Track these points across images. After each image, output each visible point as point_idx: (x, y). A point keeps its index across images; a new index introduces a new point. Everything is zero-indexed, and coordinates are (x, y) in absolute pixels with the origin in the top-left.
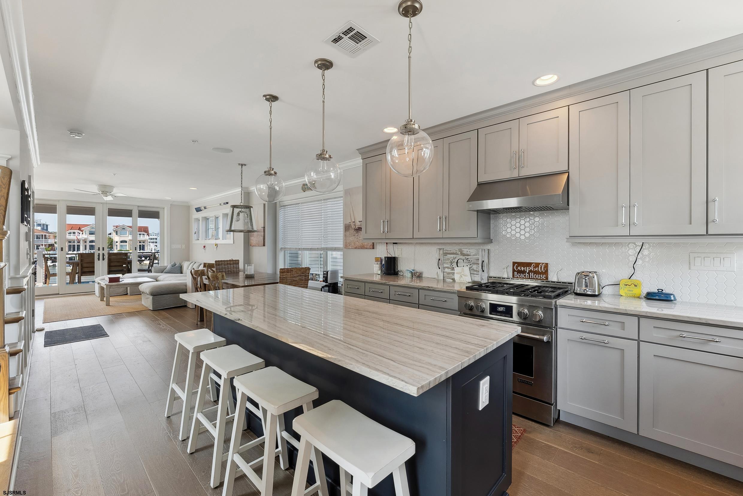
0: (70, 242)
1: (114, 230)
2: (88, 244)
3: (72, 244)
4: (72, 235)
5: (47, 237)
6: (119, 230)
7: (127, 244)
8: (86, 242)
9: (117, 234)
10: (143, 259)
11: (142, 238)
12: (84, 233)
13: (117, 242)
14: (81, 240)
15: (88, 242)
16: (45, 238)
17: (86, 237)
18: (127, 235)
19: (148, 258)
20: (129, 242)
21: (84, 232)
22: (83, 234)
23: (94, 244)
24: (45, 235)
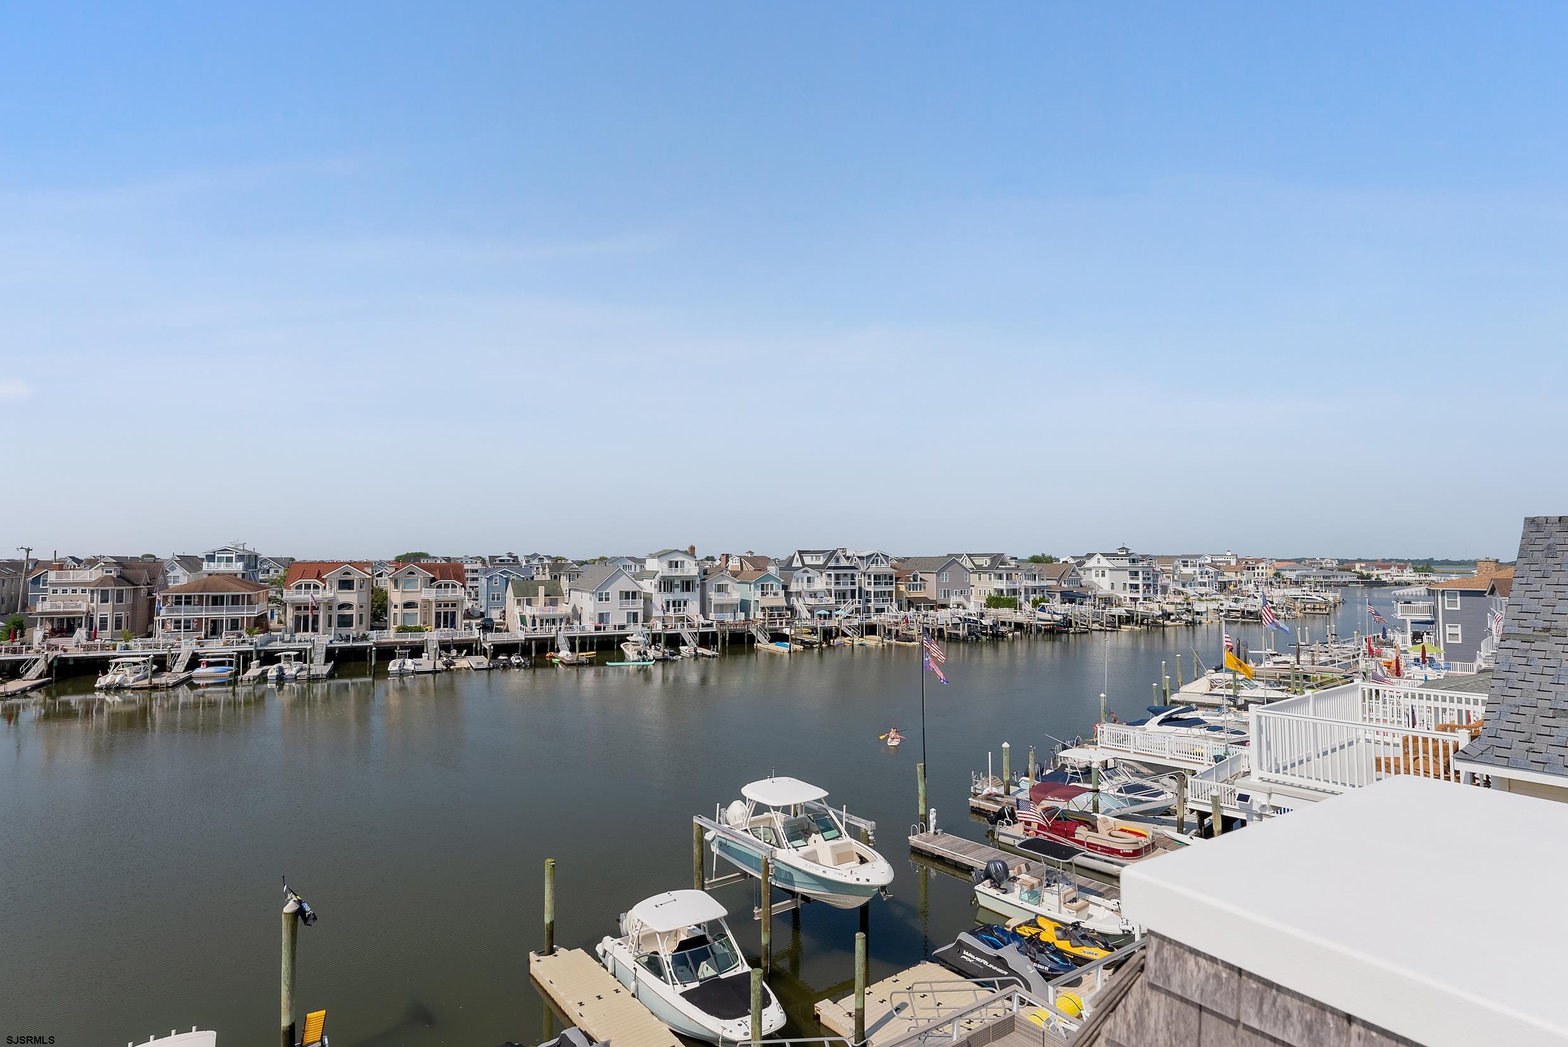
0: (298, 608)
1: (391, 576)
2: (336, 613)
3: (302, 613)
4: (303, 593)
5: (253, 598)
6: (402, 575)
7: (418, 610)
8: (330, 608)
9: (396, 586)
10: (454, 652)
11: (449, 595)
12: (327, 588)
13: (396, 607)
14: (322, 605)
15: (335, 608)
16: (250, 603)
17: (332, 595)
18: (419, 589)
19: (465, 651)
20: (421, 605)
21: (327, 584)
22: (325, 588)
23: (347, 612)
24: (249, 596)
